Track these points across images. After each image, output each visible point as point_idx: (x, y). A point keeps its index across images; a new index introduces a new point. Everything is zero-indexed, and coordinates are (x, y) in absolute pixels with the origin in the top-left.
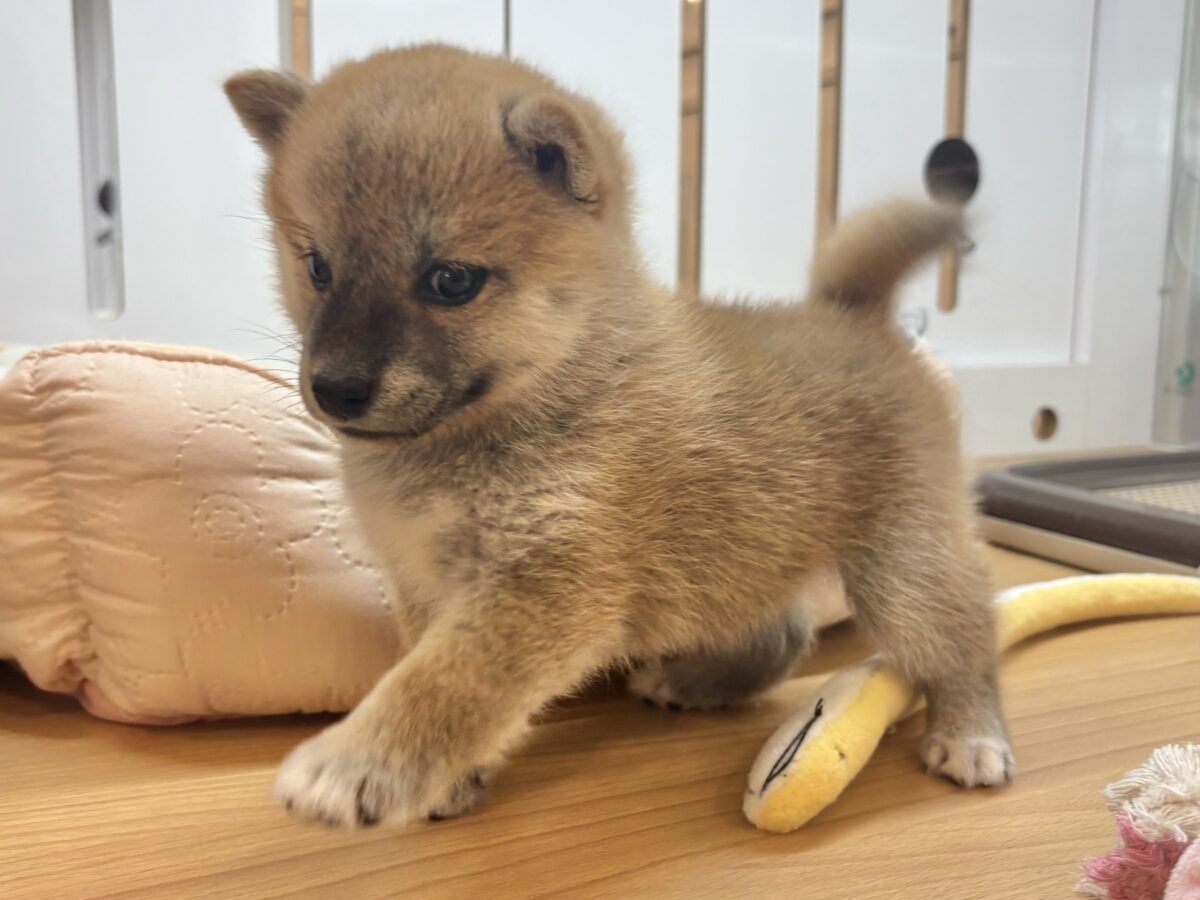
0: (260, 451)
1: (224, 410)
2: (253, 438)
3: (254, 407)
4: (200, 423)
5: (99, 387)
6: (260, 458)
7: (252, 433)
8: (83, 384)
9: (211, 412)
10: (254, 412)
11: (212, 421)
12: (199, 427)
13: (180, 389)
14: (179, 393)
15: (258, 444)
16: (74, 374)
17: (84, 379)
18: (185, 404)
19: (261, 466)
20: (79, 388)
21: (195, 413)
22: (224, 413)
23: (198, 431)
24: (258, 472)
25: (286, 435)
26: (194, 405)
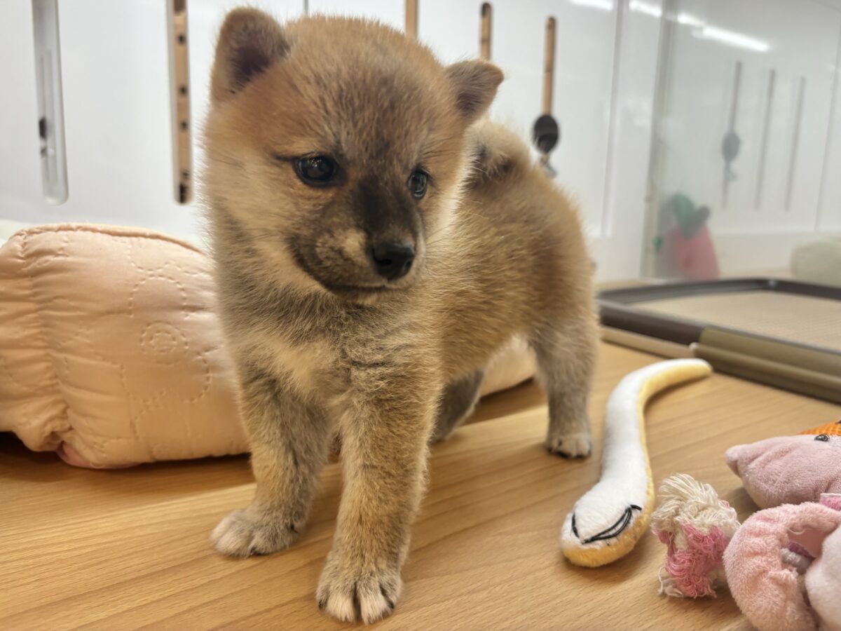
0: (184, 294)
1: (159, 268)
2: (179, 286)
3: (179, 266)
4: (144, 277)
5: (72, 254)
6: (185, 299)
7: (178, 283)
8: (60, 252)
9: (150, 270)
10: (179, 269)
11: (152, 276)
12: (143, 279)
13: (129, 255)
14: (129, 258)
15: (183, 290)
16: (54, 245)
17: (62, 249)
18: (133, 265)
19: (185, 304)
20: (57, 255)
21: (140, 270)
22: (160, 270)
23: (143, 283)
24: (183, 308)
25: (200, 283)
26: (139, 265)
